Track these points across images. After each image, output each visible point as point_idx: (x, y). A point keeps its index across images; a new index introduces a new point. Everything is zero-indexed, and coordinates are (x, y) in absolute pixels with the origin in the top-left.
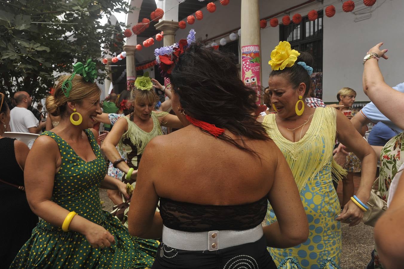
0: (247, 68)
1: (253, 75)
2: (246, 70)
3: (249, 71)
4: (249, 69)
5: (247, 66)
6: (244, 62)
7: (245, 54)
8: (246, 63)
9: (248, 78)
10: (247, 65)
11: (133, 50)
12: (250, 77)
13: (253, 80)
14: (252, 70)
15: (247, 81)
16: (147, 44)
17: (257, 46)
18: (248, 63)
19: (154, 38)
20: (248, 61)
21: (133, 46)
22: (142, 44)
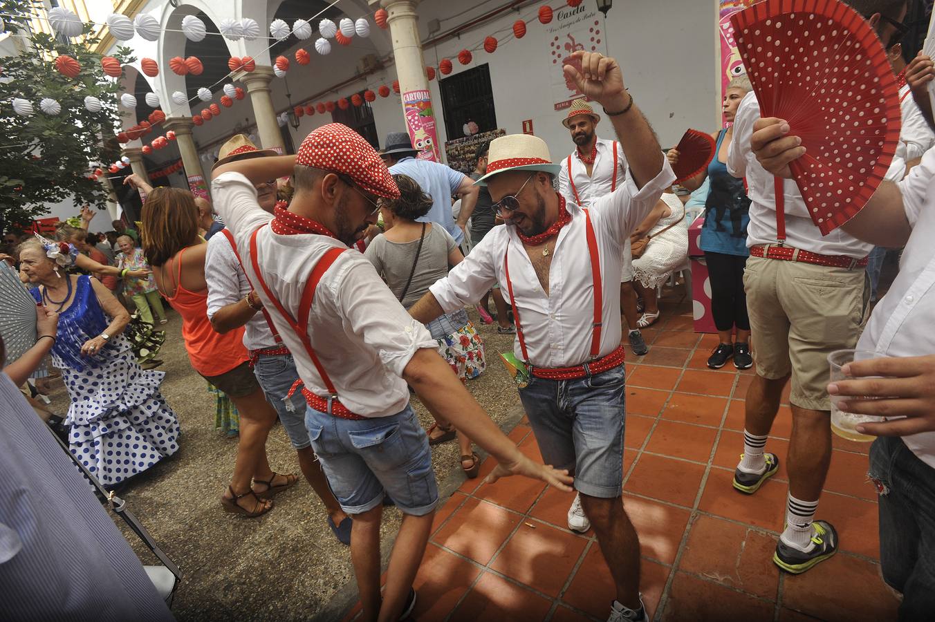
0: (417, 126)
1: (426, 135)
2: (414, 129)
3: (419, 129)
4: (419, 127)
5: (416, 123)
6: (410, 118)
7: (410, 104)
8: (413, 118)
9: (420, 140)
10: (415, 120)
11: (138, 155)
12: (422, 137)
13: (428, 142)
14: (425, 128)
15: (420, 145)
16: (158, 146)
17: (426, 91)
18: (416, 118)
19: (165, 136)
20: (417, 114)
21: (137, 149)
22: (150, 145)
